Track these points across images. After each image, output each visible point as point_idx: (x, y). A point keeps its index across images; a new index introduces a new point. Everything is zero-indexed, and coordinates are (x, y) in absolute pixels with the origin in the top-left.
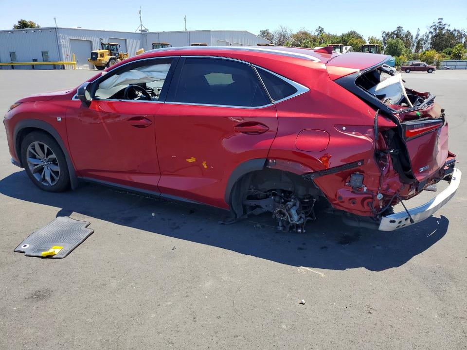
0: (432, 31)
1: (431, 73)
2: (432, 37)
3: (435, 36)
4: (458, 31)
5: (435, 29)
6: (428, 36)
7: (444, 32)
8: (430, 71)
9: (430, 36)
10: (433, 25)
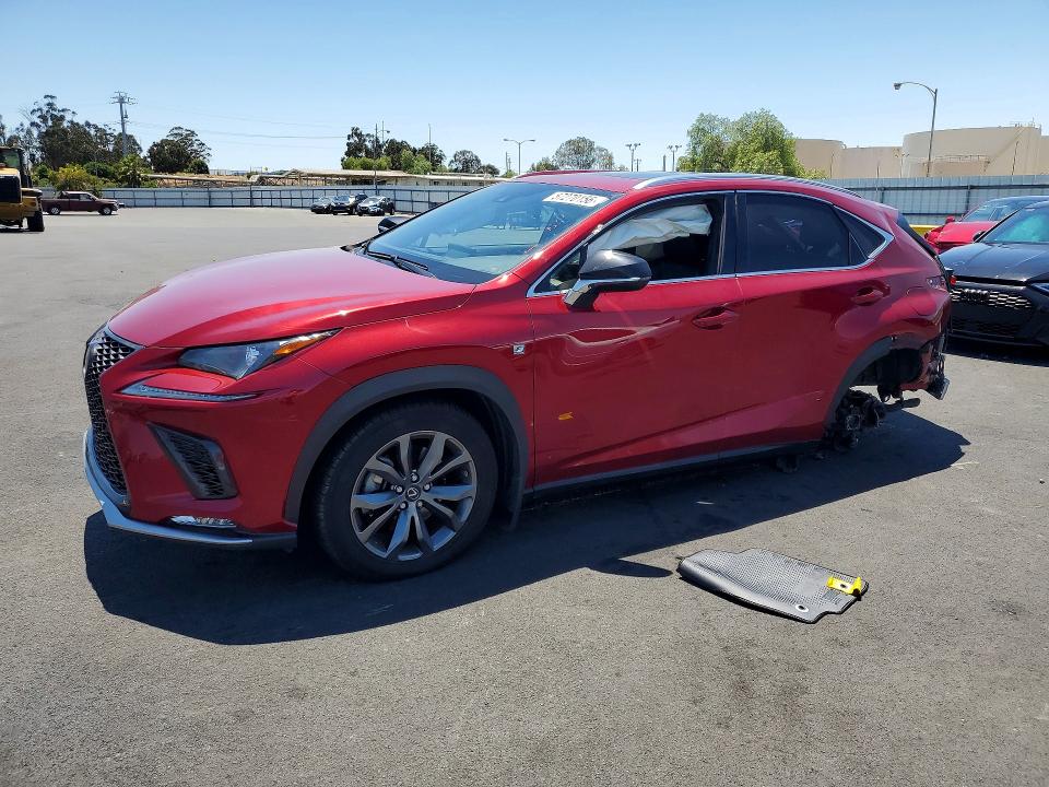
0: (38, 121)
1: (110, 214)
2: (42, 136)
3: (47, 133)
4: (96, 127)
5: (44, 118)
6: (29, 132)
7: (65, 124)
8: (107, 210)
9: (35, 133)
10: (36, 108)
